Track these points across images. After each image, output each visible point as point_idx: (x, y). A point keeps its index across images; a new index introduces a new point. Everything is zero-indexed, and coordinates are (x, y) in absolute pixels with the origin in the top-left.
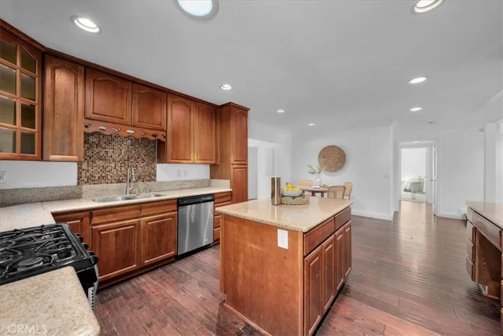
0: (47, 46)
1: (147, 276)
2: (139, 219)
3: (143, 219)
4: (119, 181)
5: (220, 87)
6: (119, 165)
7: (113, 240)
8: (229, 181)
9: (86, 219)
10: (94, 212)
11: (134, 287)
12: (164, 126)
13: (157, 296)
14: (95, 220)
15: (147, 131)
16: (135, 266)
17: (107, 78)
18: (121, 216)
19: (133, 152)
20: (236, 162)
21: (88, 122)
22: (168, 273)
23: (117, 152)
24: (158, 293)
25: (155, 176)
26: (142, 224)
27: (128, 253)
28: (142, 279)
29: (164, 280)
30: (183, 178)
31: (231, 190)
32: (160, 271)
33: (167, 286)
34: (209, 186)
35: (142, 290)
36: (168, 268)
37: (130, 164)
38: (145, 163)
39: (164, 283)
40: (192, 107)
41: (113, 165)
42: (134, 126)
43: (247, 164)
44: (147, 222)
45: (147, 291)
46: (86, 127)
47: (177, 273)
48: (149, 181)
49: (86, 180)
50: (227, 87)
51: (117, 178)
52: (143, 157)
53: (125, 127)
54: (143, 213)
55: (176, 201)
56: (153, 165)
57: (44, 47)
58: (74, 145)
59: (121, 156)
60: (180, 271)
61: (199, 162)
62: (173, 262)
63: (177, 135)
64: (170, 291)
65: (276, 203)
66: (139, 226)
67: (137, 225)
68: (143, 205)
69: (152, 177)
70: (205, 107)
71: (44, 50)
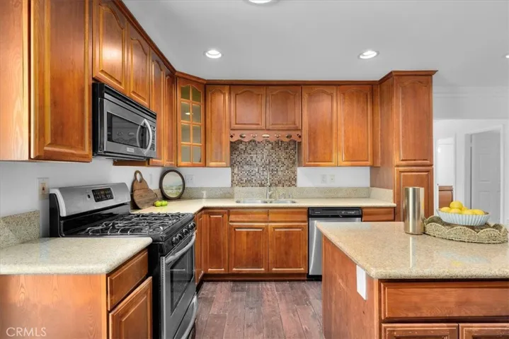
0: (206, 79)
1: (273, 284)
2: (266, 224)
3: (270, 224)
4: (262, 185)
5: (359, 57)
6: (262, 169)
7: (244, 239)
8: (391, 191)
9: (226, 216)
10: (231, 210)
11: (258, 289)
12: (298, 124)
13: (269, 305)
14: (232, 218)
15: (280, 132)
16: (263, 269)
17: (245, 90)
18: (252, 217)
19: (274, 156)
20: (404, 163)
21: (232, 132)
22: (292, 289)
23: (260, 156)
24: (272, 303)
25: (295, 180)
26: (270, 230)
27: (257, 254)
28: (268, 285)
29: (284, 295)
30: (329, 184)
31: (395, 205)
32: (287, 284)
33: (284, 301)
34: (369, 197)
35: (262, 294)
36: (296, 284)
37: (271, 168)
38: (285, 167)
39: (283, 296)
40: (335, 94)
41: (257, 170)
42: (269, 130)
43: (431, 165)
44: (275, 228)
45: (265, 297)
46: (232, 137)
47: (300, 293)
48: (290, 186)
49: (237, 182)
50: (370, 54)
51: (260, 182)
52: (283, 160)
53: (261, 132)
54: (271, 217)
55: (306, 210)
56: (293, 169)
57: (205, 80)
58: (223, 153)
59: (263, 161)
60: (304, 292)
61: (347, 163)
62: (304, 281)
63: (315, 133)
64: (282, 307)
65: (411, 231)
66: (267, 231)
67: (265, 229)
68: (270, 210)
69: (292, 181)
70: (354, 88)
71: (205, 82)
